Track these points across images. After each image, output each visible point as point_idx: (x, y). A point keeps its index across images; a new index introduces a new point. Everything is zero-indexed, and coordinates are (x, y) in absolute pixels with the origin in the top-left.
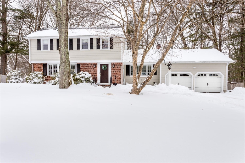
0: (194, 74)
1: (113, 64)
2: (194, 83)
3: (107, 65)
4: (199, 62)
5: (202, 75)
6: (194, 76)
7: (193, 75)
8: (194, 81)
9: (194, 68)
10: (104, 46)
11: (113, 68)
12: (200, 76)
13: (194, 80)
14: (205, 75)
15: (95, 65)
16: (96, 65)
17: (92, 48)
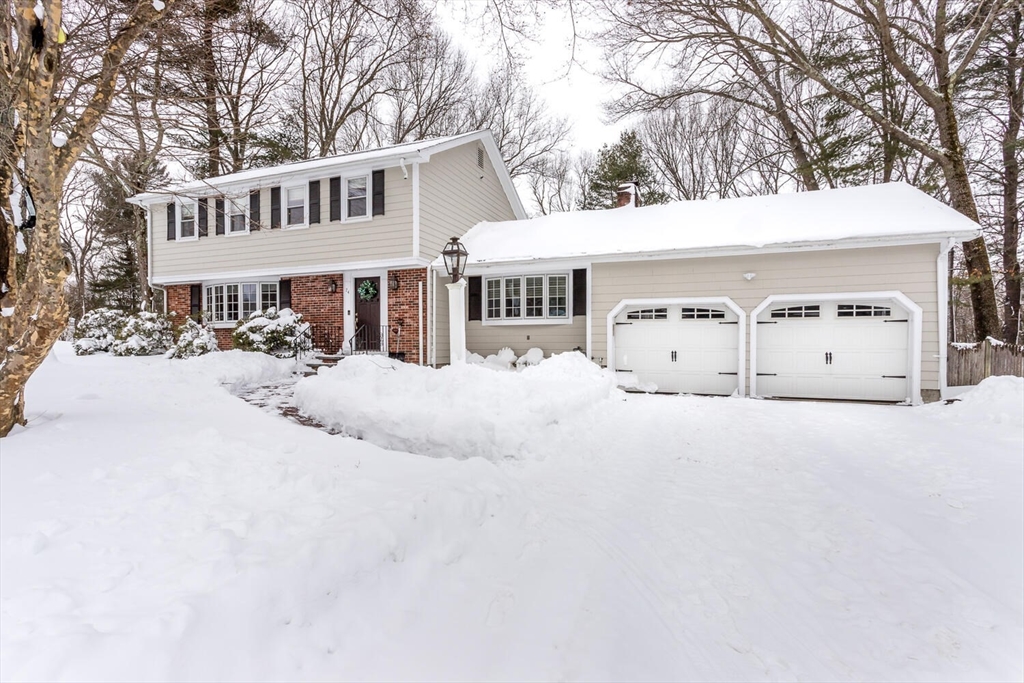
0: (748, 309)
1: (395, 276)
2: (748, 352)
3: (375, 281)
4: (766, 246)
5: (795, 312)
6: (748, 317)
7: (742, 315)
8: (748, 343)
9: (749, 276)
10: (356, 208)
11: (394, 290)
12: (783, 315)
13: (748, 334)
14: (813, 311)
15: (334, 281)
16: (339, 283)
17: (315, 218)
